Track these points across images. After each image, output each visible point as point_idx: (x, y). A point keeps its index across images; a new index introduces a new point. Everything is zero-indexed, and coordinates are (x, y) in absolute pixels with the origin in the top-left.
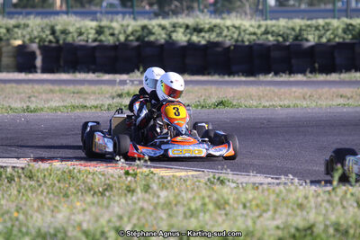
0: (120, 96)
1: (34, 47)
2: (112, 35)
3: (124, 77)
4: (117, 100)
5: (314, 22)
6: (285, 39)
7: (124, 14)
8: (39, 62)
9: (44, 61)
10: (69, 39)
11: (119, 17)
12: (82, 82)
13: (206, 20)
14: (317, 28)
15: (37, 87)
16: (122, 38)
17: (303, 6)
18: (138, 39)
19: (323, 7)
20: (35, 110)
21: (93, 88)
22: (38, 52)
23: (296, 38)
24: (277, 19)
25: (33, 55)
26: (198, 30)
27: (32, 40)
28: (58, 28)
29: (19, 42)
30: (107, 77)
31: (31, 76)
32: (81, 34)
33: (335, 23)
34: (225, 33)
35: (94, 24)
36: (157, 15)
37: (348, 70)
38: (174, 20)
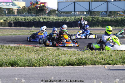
0: (31, 32)
1: (12, 22)
2: (28, 20)
3: (30, 28)
4: (30, 33)
5: (68, 17)
6: (63, 21)
7: (30, 15)
8: (13, 25)
9: (14, 25)
10: (19, 20)
11: (29, 16)
12: (22, 29)
13: (47, 17)
14: (69, 18)
15: (14, 30)
16: (30, 20)
17: (65, 14)
18: (33, 20)
19: (68, 14)
20: (15, 35)
21: (25, 30)
22: (13, 23)
23: (65, 20)
24: (61, 17)
25: (12, 24)
26: (45, 19)
27: (12, 21)
28: (17, 18)
29: (9, 21)
30: (27, 28)
31: (12, 28)
32: (21, 19)
33: (72, 17)
34: (50, 19)
35: (24, 17)
36: (36, 16)
37: (75, 27)
38: (40, 17)
